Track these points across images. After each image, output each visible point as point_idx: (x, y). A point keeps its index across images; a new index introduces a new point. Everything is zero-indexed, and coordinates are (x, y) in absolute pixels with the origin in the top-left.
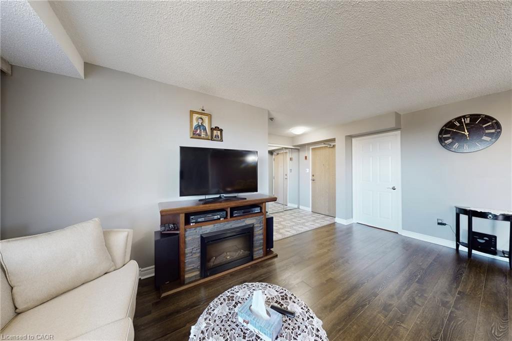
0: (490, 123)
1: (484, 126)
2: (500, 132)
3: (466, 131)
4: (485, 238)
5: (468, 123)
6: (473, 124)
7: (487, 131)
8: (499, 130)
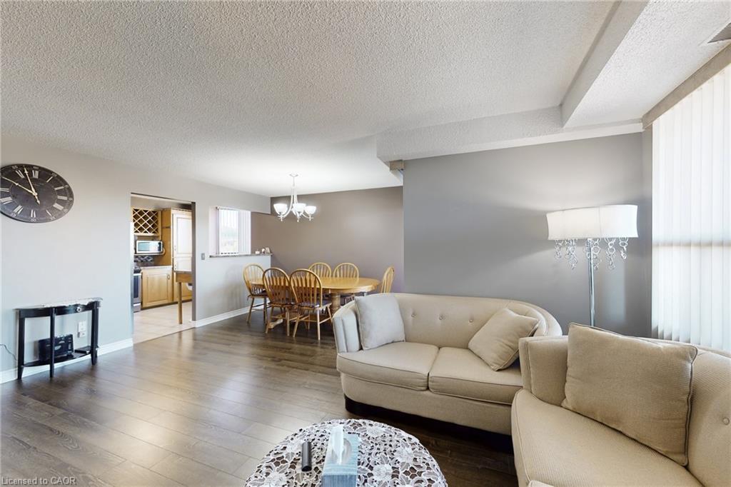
0: (62, 187)
1: (56, 189)
2: (72, 202)
3: (33, 189)
4: (60, 342)
5: (35, 179)
6: (42, 182)
7: (59, 197)
8: (71, 199)
